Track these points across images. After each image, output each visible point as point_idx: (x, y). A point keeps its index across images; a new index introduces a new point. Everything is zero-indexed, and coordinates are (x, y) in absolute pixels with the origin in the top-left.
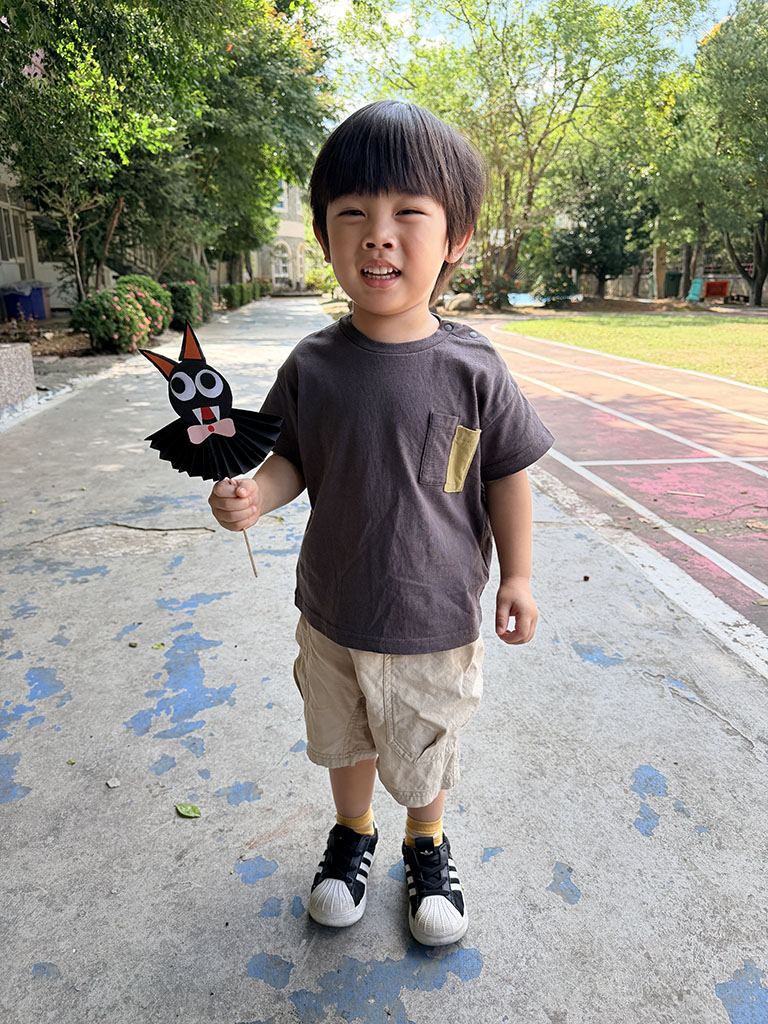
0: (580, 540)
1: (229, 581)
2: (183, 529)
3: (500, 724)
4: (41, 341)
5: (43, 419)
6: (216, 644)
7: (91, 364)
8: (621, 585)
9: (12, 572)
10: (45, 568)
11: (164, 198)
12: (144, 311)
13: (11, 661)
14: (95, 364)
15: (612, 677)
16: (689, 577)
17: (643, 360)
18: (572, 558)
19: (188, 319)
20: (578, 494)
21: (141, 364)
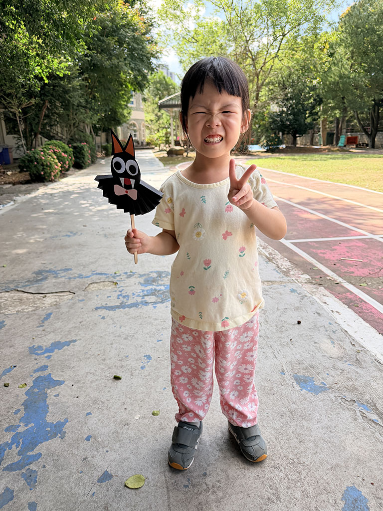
0: (293, 293)
1: (78, 330)
2: (56, 292)
4: (5, 176)
6: (60, 383)
7: (28, 188)
12: (58, 159)
14: (31, 188)
15: (320, 403)
16: (361, 319)
18: (289, 307)
19: (83, 162)
20: (290, 261)
21: (55, 187)
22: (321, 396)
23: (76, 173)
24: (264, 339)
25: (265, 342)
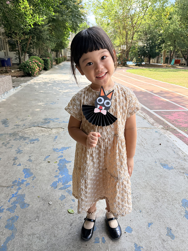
0: (156, 133)
2: (56, 128)
3: (146, 187)
4: (11, 73)
5: (15, 95)
6: (70, 162)
7: (24, 79)
8: (169, 146)
9: (14, 140)
10: (23, 139)
11: (42, 36)
12: (37, 65)
13: (18, 166)
15: (171, 173)
16: (185, 144)
17: (162, 81)
18: (156, 138)
19: (47, 67)
20: (153, 119)
21: (37, 79)
22: (171, 170)
23: (44, 72)
24: (147, 150)
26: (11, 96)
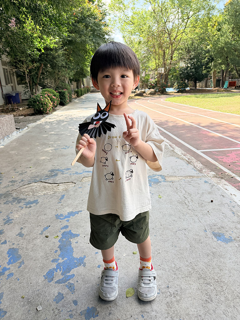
0: (206, 184)
1: (81, 205)
2: (65, 183)
4: (19, 111)
5: (18, 140)
6: (77, 235)
7: (34, 118)
9: (5, 203)
10: (16, 201)
11: (56, 63)
12: (51, 100)
13: (2, 245)
14: (35, 118)
18: (205, 192)
19: (65, 102)
20: (202, 164)
21: (51, 117)
22: (230, 244)
23: (61, 108)
24: (192, 211)
25: (193, 213)
26: (13, 140)
